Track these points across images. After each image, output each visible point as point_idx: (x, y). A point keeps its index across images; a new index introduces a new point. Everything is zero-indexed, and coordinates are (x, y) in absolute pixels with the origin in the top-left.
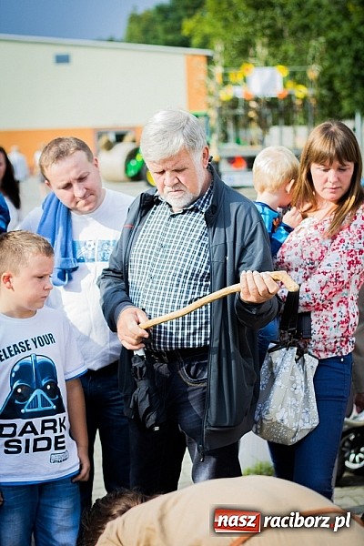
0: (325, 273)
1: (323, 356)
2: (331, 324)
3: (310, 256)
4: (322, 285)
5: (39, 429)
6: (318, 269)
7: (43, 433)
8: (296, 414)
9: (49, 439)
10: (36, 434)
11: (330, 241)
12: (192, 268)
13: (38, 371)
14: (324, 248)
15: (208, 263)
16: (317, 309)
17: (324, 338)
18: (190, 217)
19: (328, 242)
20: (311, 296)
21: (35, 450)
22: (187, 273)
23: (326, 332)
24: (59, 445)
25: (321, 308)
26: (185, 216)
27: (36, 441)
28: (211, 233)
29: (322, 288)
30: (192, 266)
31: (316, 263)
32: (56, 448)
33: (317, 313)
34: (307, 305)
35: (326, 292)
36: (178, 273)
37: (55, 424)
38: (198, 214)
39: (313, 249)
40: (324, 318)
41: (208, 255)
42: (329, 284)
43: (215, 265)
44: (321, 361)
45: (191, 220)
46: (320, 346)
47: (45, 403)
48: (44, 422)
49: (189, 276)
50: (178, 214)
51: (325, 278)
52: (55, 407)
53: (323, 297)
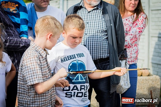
0: (132, 35)
1: (131, 63)
2: (133, 53)
3: (126, 30)
4: (131, 39)
5: (79, 89)
6: (129, 33)
7: (81, 90)
8: (125, 83)
9: (82, 93)
10: (78, 90)
11: (132, 24)
12: (101, 29)
13: (79, 66)
14: (130, 27)
15: (106, 27)
16: (128, 47)
17: (131, 57)
18: (95, 12)
19: (131, 25)
20: (127, 43)
21: (77, 96)
22: (100, 31)
23: (132, 55)
24: (85, 95)
25: (129, 47)
26: (93, 11)
27: (78, 93)
28: (104, 16)
29: (131, 40)
30: (101, 28)
31: (128, 32)
32: (84, 96)
33: (129, 49)
34: (126, 46)
35: (132, 41)
36: (97, 31)
37: (85, 87)
38: (98, 10)
39: (127, 27)
40: (131, 50)
41: (105, 24)
42: (133, 38)
43: (108, 27)
44: (130, 65)
45: (96, 12)
46: (130, 60)
47: (82, 79)
48: (81, 86)
49: (100, 32)
50: (90, 11)
51: (132, 37)
52: (85, 81)
53: (131, 43)
